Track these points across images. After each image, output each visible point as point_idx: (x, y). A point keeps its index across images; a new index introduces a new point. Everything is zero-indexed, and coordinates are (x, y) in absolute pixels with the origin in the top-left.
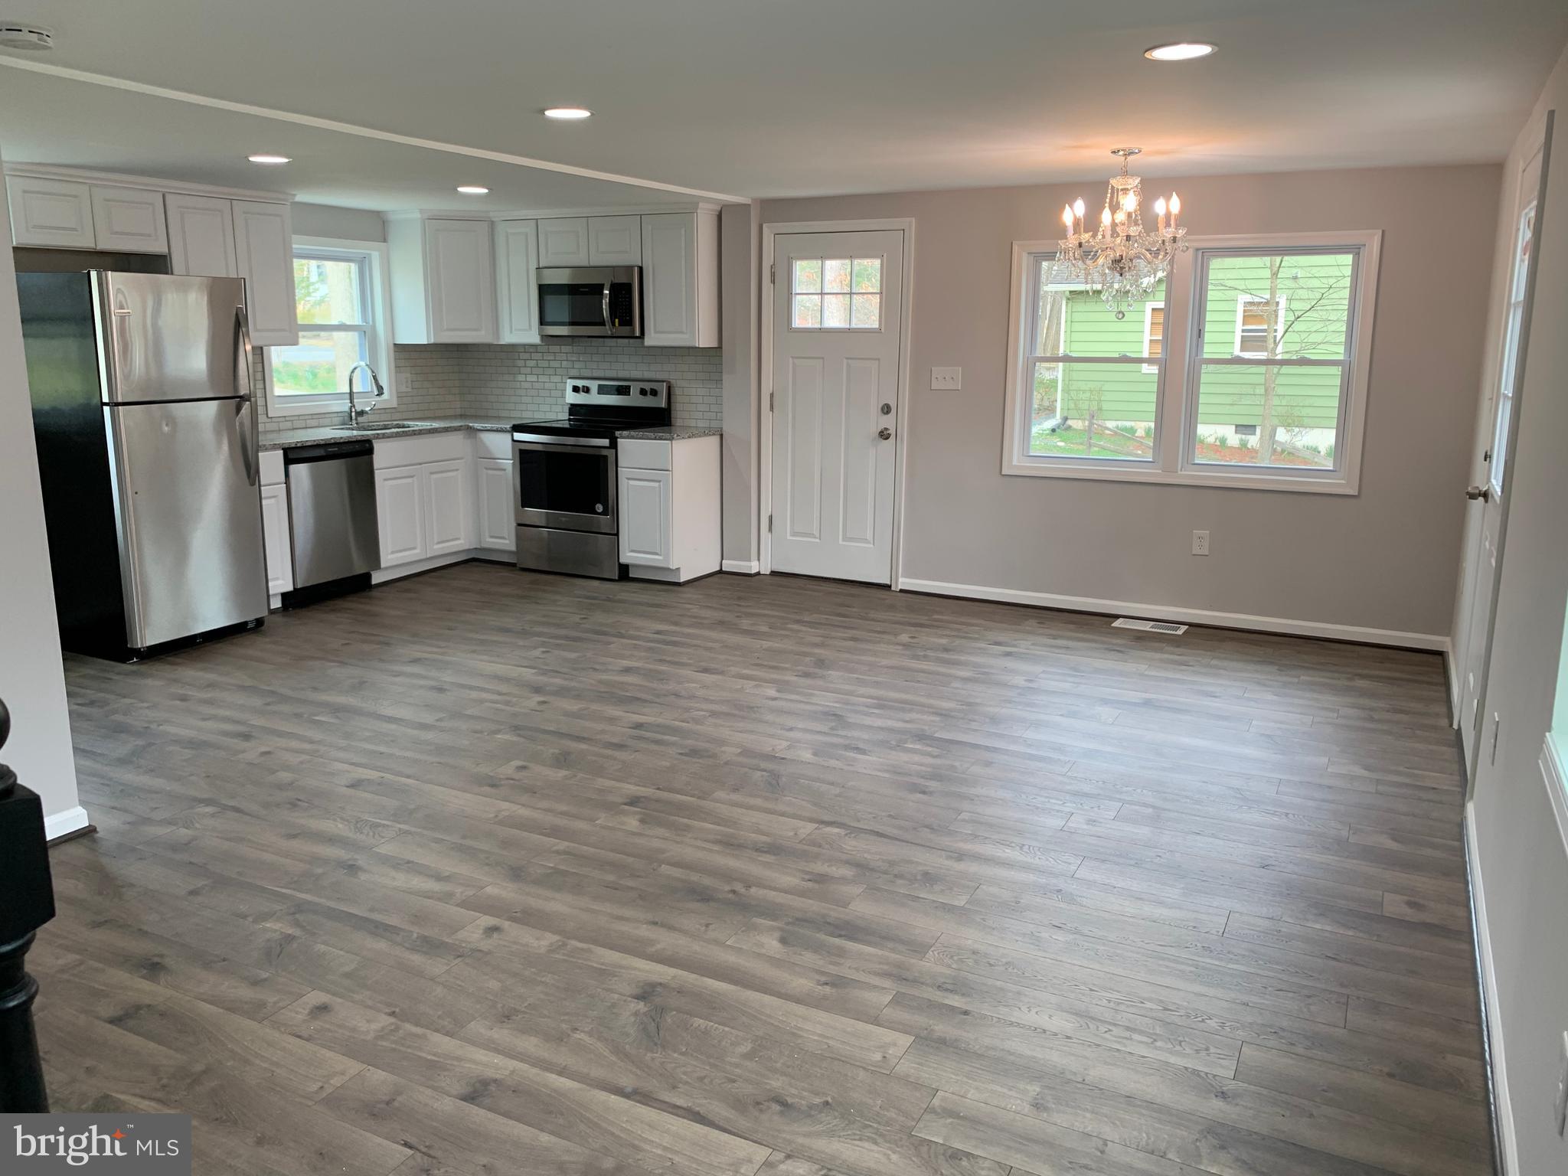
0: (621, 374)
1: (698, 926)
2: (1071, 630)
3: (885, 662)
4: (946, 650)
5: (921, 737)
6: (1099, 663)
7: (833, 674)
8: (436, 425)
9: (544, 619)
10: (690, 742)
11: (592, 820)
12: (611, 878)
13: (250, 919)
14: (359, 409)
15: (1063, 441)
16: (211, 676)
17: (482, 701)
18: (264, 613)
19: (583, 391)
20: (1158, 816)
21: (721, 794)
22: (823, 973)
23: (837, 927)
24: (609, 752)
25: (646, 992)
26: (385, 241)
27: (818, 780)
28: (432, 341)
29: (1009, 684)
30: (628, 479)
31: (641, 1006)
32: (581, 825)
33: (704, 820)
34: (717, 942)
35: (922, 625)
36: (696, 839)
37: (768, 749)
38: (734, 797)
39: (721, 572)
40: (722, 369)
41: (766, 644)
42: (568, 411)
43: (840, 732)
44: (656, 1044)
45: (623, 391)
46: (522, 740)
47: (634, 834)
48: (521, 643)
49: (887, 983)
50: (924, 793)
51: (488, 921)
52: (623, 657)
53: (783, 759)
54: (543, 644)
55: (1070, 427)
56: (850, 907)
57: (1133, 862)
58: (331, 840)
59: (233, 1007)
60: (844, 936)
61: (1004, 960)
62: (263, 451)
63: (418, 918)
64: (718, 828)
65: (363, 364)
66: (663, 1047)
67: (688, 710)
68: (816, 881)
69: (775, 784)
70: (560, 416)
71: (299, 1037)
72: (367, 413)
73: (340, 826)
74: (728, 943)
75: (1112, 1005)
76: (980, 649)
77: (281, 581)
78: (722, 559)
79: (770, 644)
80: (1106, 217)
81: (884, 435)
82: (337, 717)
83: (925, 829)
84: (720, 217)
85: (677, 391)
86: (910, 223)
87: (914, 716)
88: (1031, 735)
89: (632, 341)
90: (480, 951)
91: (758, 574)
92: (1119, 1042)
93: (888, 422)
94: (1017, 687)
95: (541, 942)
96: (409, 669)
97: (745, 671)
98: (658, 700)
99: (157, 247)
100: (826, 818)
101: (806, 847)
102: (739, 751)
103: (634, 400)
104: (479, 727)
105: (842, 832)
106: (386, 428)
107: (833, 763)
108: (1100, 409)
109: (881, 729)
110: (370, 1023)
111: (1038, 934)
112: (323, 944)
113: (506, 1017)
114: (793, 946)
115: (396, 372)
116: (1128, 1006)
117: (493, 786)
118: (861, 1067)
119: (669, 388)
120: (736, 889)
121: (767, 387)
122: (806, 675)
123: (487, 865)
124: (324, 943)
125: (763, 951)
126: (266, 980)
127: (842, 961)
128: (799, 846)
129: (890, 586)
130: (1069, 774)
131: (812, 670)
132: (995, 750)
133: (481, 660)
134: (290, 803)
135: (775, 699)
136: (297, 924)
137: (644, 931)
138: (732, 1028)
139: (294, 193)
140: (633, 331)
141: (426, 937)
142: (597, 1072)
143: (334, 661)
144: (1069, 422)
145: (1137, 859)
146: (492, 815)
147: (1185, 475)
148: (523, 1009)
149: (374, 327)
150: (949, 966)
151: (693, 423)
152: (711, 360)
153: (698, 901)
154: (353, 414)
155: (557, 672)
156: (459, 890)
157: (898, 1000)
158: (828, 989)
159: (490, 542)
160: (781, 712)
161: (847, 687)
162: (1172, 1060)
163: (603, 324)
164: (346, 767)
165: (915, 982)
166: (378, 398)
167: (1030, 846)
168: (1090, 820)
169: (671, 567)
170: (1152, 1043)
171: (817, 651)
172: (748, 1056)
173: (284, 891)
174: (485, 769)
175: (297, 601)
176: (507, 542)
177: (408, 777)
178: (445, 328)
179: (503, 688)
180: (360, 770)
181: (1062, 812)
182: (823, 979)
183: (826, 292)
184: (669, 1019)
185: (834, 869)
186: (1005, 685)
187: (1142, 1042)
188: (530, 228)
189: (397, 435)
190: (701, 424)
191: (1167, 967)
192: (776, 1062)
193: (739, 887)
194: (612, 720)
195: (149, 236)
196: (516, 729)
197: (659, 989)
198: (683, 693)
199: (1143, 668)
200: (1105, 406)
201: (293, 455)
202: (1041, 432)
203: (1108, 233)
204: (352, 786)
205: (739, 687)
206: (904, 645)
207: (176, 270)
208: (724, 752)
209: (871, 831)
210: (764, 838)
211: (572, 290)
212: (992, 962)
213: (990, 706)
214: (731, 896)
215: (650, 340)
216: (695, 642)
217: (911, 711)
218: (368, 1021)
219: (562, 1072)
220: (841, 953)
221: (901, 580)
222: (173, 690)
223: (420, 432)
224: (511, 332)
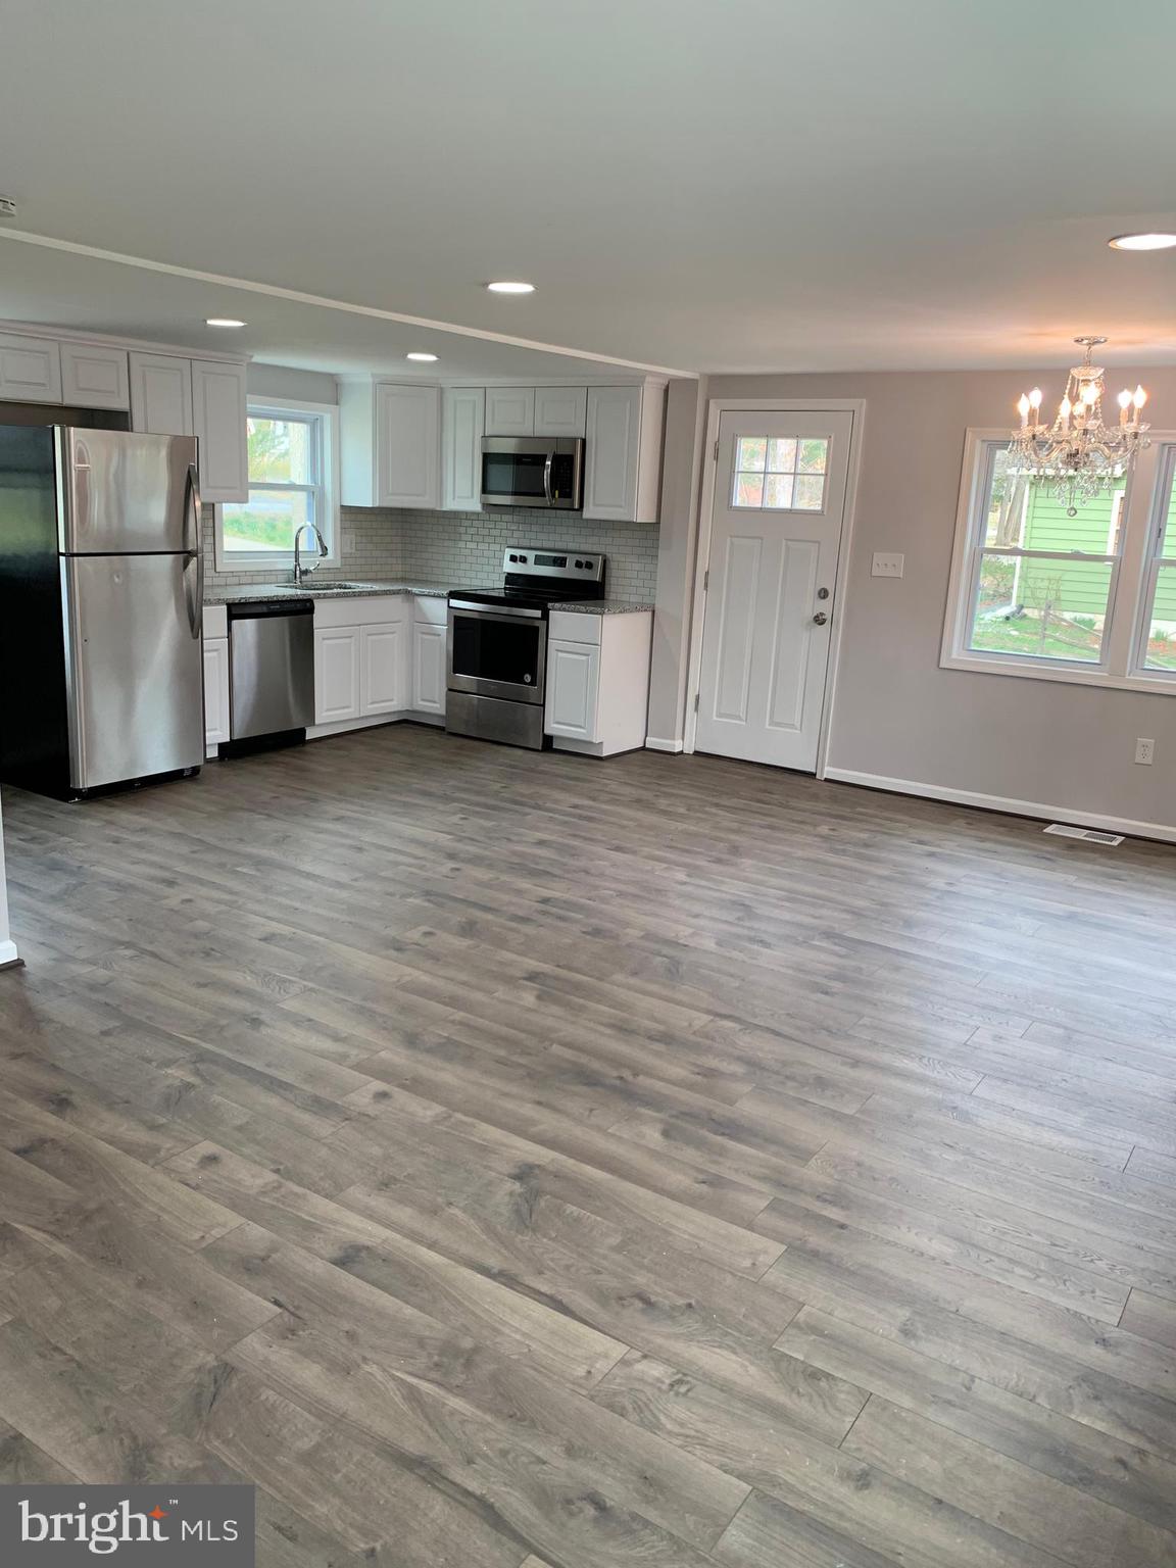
0: (559, 545)
1: (581, 1111)
2: (1001, 834)
3: (800, 853)
4: (866, 846)
5: (829, 935)
6: (1025, 870)
7: (747, 862)
8: (376, 587)
9: (467, 786)
10: (594, 921)
11: (489, 992)
12: (502, 1053)
13: (155, 1064)
14: (303, 568)
15: (1016, 630)
16: (144, 821)
17: (397, 864)
18: (200, 762)
19: (520, 561)
20: (1070, 1038)
21: (619, 977)
22: (701, 1171)
23: (720, 1124)
24: (513, 925)
25: (524, 1173)
26: (337, 404)
27: (719, 971)
28: (377, 505)
29: (928, 886)
30: (557, 650)
31: (517, 1187)
32: (478, 996)
33: (599, 1002)
34: (599, 1129)
35: (843, 818)
36: (590, 1020)
37: (671, 935)
38: (632, 981)
39: (643, 748)
40: (658, 545)
41: (681, 826)
42: (504, 579)
43: (747, 924)
44: (527, 1227)
45: (560, 562)
46: (431, 905)
47: (529, 1010)
48: (441, 807)
49: (764, 1188)
50: (827, 993)
51: (378, 1086)
52: (537, 829)
53: (686, 946)
54: (462, 810)
55: (1025, 615)
56: (737, 1105)
57: (1036, 1085)
58: (238, 992)
59: (130, 1149)
60: (727, 1135)
61: (889, 1175)
62: (207, 605)
63: (312, 1077)
64: (613, 1011)
65: (309, 524)
66: (534, 1230)
67: (596, 888)
68: (705, 1076)
69: (673, 971)
70: (496, 584)
71: (187, 1185)
72: (311, 572)
73: (249, 978)
74: (610, 1131)
75: (996, 1233)
76: (902, 846)
77: (218, 732)
78: (646, 736)
79: (685, 826)
80: (1065, 408)
81: (819, 620)
82: (258, 870)
83: (824, 1032)
84: (666, 391)
85: (613, 565)
86: (861, 405)
87: (824, 912)
88: (943, 941)
89: (571, 512)
90: (368, 1115)
91: (681, 753)
92: (1000, 1275)
93: (824, 606)
94: (935, 890)
95: (426, 1111)
96: (330, 826)
97: (657, 853)
98: (566, 876)
99: (120, 404)
100: (723, 1011)
101: (700, 1040)
102: (642, 933)
103: (569, 572)
104: (391, 890)
105: (737, 1026)
106: (328, 587)
107: (735, 954)
108: (1058, 599)
109: (788, 922)
110: (253, 1177)
111: (928, 1152)
112: (219, 1095)
113: (385, 1185)
114: (675, 1140)
115: (341, 533)
116: (1013, 1237)
117: (399, 950)
118: (730, 1272)
119: (605, 562)
120: (624, 1075)
121: (703, 565)
122: (719, 861)
123: (385, 1029)
124: (221, 1094)
125: (643, 1142)
126: (162, 1125)
127: (721, 1159)
128: (692, 1038)
129: (815, 775)
130: (981, 985)
131: (725, 857)
132: (906, 955)
133: (401, 823)
134: (204, 953)
135: (685, 883)
136: (197, 1073)
137: (528, 1110)
138: (605, 1218)
139: (251, 354)
140: (572, 503)
141: (316, 1097)
142: (466, 1250)
143: (260, 814)
144: (1025, 611)
145: (1040, 1082)
146: (395, 979)
147: (1134, 680)
148: (402, 1178)
149: (322, 488)
150: (831, 1176)
151: (625, 598)
152: (649, 533)
153: (586, 1084)
154: (298, 573)
155: (473, 840)
156: (354, 1052)
157: (773, 1207)
158: (704, 1188)
159: (422, 705)
160: (689, 897)
161: (760, 877)
162: (1054, 1299)
163: (543, 494)
164: (262, 920)
165: (796, 1189)
166: (323, 558)
167: (929, 1059)
168: (996, 1036)
169: (594, 741)
170: (1035, 1279)
171: (733, 837)
172: (618, 1249)
173: (189, 1039)
174: (392, 932)
175: (231, 751)
176: (438, 705)
177: (319, 934)
178: (391, 492)
179: (419, 852)
180: (274, 924)
181: (968, 1025)
182: (701, 1177)
183: (770, 471)
184: (542, 1203)
185: (725, 1064)
186: (923, 886)
187: (1022, 1276)
188: (478, 396)
189: (338, 596)
190: (633, 599)
191: (1061, 1200)
192: (644, 1258)
193: (627, 1074)
194: (519, 892)
195: (113, 392)
196: (427, 894)
197: (537, 1171)
198: (593, 871)
199: (1072, 878)
200: (1064, 596)
201: (237, 611)
202: (994, 619)
203: (1066, 426)
204: (265, 939)
205: (649, 868)
206: (822, 837)
207: (135, 429)
208: (627, 934)
209: (767, 1028)
210: (656, 1025)
211: (517, 459)
212: (877, 1176)
213: (906, 908)
214: (618, 1082)
215: (589, 512)
216: (612, 819)
217: (822, 906)
218: (253, 1176)
219: (432, 1246)
220: (722, 1152)
221: (826, 769)
222: (107, 832)
223: (360, 594)
224: (454, 499)
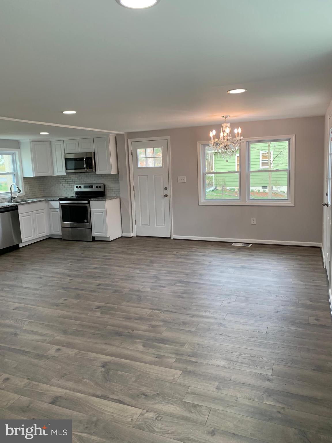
0: (90, 182)
1: (118, 344)
2: (220, 247)
3: (170, 260)
4: (187, 255)
5: (181, 281)
6: (228, 256)
7: (155, 265)
8: (36, 200)
9: (71, 255)
10: (114, 288)
11: (86, 314)
12: (92, 331)
15: (216, 193)
17: (53, 281)
19: (79, 188)
20: (247, 300)
21: (124, 303)
22: (155, 355)
23: (158, 340)
24: (91, 293)
25: (105, 365)
26: (19, 148)
27: (152, 297)
28: (34, 176)
29: (204, 264)
30: (94, 212)
31: (103, 369)
32: (83, 316)
33: (120, 312)
34: (124, 348)
35: (179, 249)
36: (117, 317)
37: (137, 289)
38: (128, 304)
39: (122, 237)
40: (119, 180)
41: (136, 257)
42: (75, 193)
43: (158, 282)
44: (107, 380)
45: (91, 187)
46: (65, 291)
47: (99, 317)
48: (64, 262)
49: (173, 356)
50: (182, 298)
51: (57, 347)
52: (94, 264)
53: (142, 291)
54: (71, 262)
55: (217, 189)
56: (162, 334)
58: (9, 326)
60: (161, 343)
61: (207, 346)
63: (36, 348)
64: (124, 313)
65: (14, 184)
66: (110, 381)
67: (114, 279)
68: (152, 327)
69: (140, 299)
70: (73, 195)
72: (16, 197)
73: (12, 322)
74: (128, 348)
75: (237, 356)
76: (196, 254)
78: (122, 233)
80: (222, 134)
81: (166, 196)
82: (10, 288)
83: (183, 309)
84: (116, 137)
85: (107, 186)
86: (169, 138)
87: (178, 275)
88: (210, 278)
89: (93, 173)
90: (55, 357)
91: (133, 237)
92: (240, 367)
93: (167, 192)
94: (207, 265)
95: (73, 352)
96: (31, 272)
97: (130, 266)
98: (105, 276)
100: (155, 308)
102: (129, 290)
103: (94, 189)
104: (52, 289)
105: (159, 312)
106: (22, 202)
107: (156, 291)
108: (225, 184)
109: (169, 280)
110: (21, 382)
111: (216, 337)
113: (63, 376)
114: (147, 347)
115: (24, 185)
116: (242, 356)
117: (57, 306)
118: (167, 382)
119: (104, 186)
121: (132, 184)
122: (148, 266)
123: (56, 330)
124: (7, 359)
125: (138, 349)
128: (147, 317)
129: (170, 238)
130: (222, 289)
135: (139, 273)
137: (103, 346)
138: (130, 373)
140: (93, 170)
141: (38, 354)
142: (90, 391)
143: (9, 271)
145: (242, 313)
146: (57, 315)
147: (248, 203)
148: (68, 373)
149: (17, 173)
150: (191, 349)
151: (112, 195)
152: (116, 177)
153: (119, 336)
154: (12, 198)
155: (75, 270)
156: (48, 338)
157: (177, 361)
158: (157, 359)
159: (54, 233)
160: (141, 277)
161: (159, 268)
162: (255, 371)
163: (84, 169)
164: (13, 303)
165: (182, 354)
166: (19, 193)
167: (212, 311)
168: (228, 302)
169: (107, 237)
170: (249, 367)
171: (150, 258)
172: (134, 382)
174: (54, 301)
176: (59, 232)
177: (32, 305)
179: (59, 276)
180: (17, 304)
181: (220, 300)
183: (147, 157)
184: (111, 372)
185: (157, 323)
187: (245, 367)
188: (62, 143)
189: (25, 204)
191: (252, 344)
192: (143, 383)
193: (130, 331)
194: (91, 283)
196: (63, 288)
197: (108, 364)
198: (112, 274)
199: (241, 257)
202: (209, 191)
203: (222, 139)
204: (15, 309)
205: (129, 271)
206: (175, 255)
208: (125, 291)
209: (168, 311)
210: (137, 316)
211: (75, 160)
212: (203, 347)
213: (199, 271)
214: (128, 334)
215: (98, 172)
216: (115, 258)
219: (80, 392)
220: (160, 348)
221: (173, 236)
223: (32, 202)
224: (57, 172)
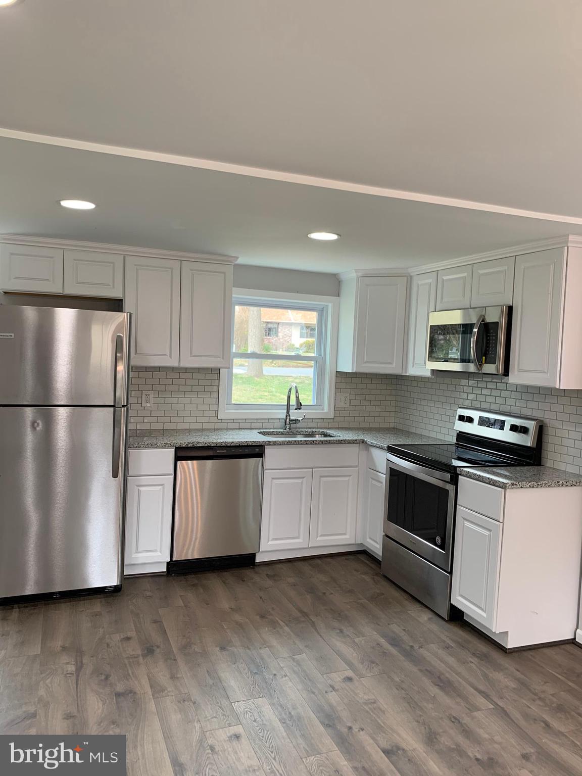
19: (468, 421)
26: (338, 296)
28: (354, 371)
39: (573, 642)
42: (456, 437)
45: (499, 425)
72: (299, 421)
78: (577, 627)
85: (549, 432)
99: (113, 293)
103: (508, 435)
115: (335, 392)
119: (541, 428)
139: (238, 255)
140: (498, 368)
149: (324, 359)
154: (288, 420)
163: (470, 361)
169: (494, 630)
178: (365, 360)
188: (432, 279)
207: (126, 310)
215: (515, 378)
224: (413, 366)
